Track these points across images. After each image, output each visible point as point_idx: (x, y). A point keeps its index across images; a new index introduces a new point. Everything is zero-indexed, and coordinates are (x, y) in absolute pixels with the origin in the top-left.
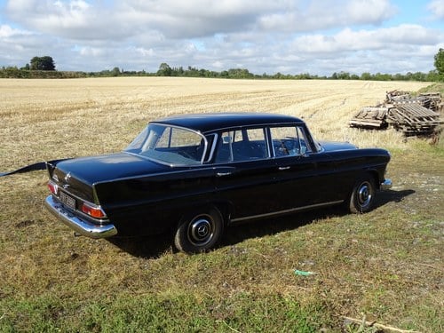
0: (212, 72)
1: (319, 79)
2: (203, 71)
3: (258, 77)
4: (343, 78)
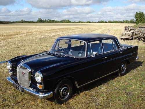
0: (57, 21)
1: (94, 23)
2: (53, 20)
3: (73, 22)
4: (102, 23)
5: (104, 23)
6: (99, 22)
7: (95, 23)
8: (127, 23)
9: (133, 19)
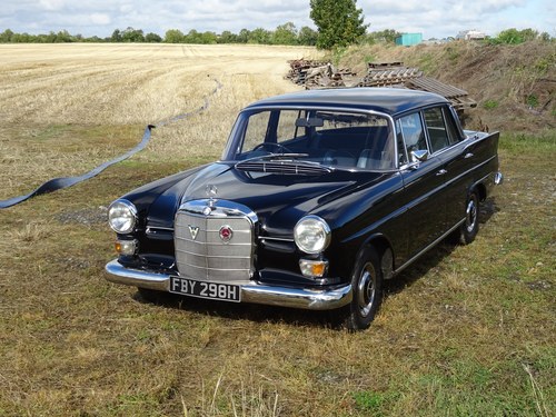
4: (132, 40)
5: (143, 40)
6: (117, 38)
7: (97, 40)
8: (260, 42)
9: (291, 25)
